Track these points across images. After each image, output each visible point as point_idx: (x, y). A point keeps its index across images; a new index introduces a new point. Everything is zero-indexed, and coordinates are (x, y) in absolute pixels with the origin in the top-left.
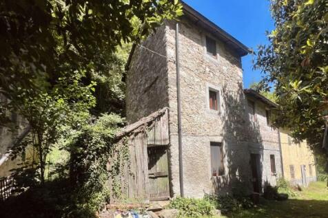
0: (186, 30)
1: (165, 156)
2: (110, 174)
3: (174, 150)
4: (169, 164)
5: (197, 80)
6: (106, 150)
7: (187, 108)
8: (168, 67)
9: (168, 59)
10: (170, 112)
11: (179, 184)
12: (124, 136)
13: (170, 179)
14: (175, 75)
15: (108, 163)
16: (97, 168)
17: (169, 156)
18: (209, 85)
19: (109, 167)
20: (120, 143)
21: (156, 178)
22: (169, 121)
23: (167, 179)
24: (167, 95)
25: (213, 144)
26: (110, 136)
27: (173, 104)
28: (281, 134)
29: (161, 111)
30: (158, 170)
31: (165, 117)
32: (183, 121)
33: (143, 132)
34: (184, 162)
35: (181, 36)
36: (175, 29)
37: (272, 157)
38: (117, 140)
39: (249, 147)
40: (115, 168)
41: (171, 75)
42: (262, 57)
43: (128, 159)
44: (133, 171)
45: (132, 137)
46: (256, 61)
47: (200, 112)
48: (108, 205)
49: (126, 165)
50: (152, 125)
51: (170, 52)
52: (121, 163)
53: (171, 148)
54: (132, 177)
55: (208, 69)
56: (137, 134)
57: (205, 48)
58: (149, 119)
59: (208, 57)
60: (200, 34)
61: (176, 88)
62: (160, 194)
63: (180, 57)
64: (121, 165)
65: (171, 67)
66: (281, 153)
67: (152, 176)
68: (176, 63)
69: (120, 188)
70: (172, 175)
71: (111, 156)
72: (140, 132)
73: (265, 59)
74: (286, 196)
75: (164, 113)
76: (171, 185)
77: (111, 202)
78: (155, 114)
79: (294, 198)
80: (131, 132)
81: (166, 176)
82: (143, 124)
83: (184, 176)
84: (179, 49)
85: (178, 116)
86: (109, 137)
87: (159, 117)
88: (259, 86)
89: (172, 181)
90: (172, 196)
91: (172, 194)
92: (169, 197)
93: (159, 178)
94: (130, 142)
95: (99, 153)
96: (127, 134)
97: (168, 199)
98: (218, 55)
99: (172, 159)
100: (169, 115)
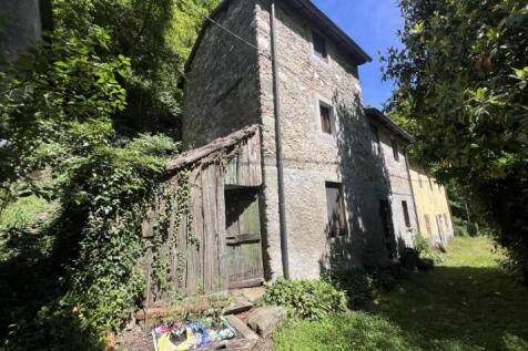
0: (285, 17)
1: (254, 206)
2: (148, 243)
3: (271, 195)
4: (263, 220)
5: (303, 88)
6: (143, 195)
7: (288, 128)
8: (260, 63)
9: (260, 52)
10: (264, 133)
11: (280, 255)
12: (182, 168)
13: (265, 246)
14: (271, 77)
15: (145, 222)
16: (121, 234)
17: (263, 206)
18: (319, 97)
19: (146, 228)
20: (174, 181)
21: (238, 244)
22: (262, 146)
23: (258, 247)
24: (260, 105)
25: (329, 185)
26: (155, 169)
27: (268, 120)
28: (411, 171)
29: (250, 129)
30: (243, 230)
31: (255, 139)
32: (285, 148)
33: (218, 163)
34: (287, 216)
35: (278, 24)
36: (270, 12)
37: (404, 203)
38: (167, 175)
39: (377, 190)
40: (161, 231)
41: (265, 76)
42: (393, 65)
43: (187, 212)
44: (196, 234)
45: (196, 171)
46: (386, 70)
47: (309, 135)
48: (141, 312)
49: (183, 224)
50: (233, 152)
51: (263, 42)
52: (173, 219)
53: (266, 191)
54: (194, 247)
55: (316, 76)
56: (206, 166)
57: (312, 45)
58: (228, 141)
59: (316, 58)
60: (304, 26)
61: (272, 97)
62: (246, 275)
63: (277, 53)
64: (172, 224)
65: (264, 63)
66: (413, 198)
67: (232, 241)
68: (272, 58)
69: (168, 271)
70: (269, 239)
71: (154, 208)
72: (212, 163)
73: (398, 67)
74: (431, 261)
75: (254, 134)
76: (266, 258)
77: (146, 304)
78: (240, 134)
79: (440, 265)
80: (196, 162)
81: (257, 241)
82: (219, 150)
83: (289, 240)
84: (277, 40)
85: (277, 139)
86: (151, 171)
87: (245, 139)
88: (388, 104)
89: (268, 250)
90: (268, 278)
91: (268, 274)
92: (263, 279)
93: (243, 246)
94: (192, 180)
95: (127, 201)
96: (189, 166)
97: (262, 284)
98: (329, 57)
99: (268, 211)
100: (261, 137)
